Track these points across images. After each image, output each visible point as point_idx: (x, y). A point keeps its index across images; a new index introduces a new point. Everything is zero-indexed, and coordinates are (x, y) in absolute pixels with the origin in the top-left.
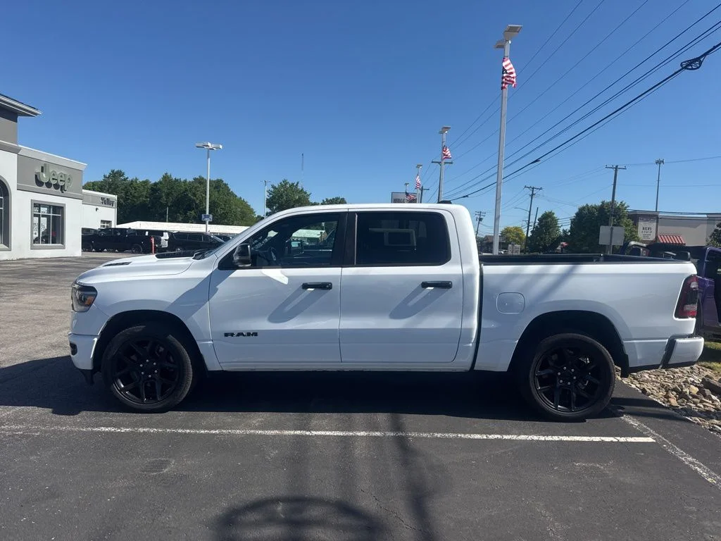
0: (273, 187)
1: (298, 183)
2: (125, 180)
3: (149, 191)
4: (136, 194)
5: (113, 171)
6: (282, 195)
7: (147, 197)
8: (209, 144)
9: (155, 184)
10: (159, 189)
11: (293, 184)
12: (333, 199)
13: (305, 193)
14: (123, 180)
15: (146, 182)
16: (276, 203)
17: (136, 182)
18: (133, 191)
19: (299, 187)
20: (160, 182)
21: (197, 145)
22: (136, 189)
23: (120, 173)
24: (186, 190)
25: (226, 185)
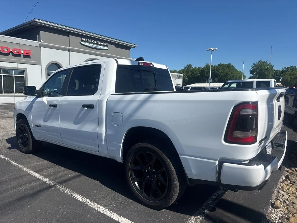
0: (254, 64)
1: (267, 61)
2: (192, 68)
3: (200, 71)
4: (195, 73)
5: (188, 65)
6: (258, 68)
7: (199, 74)
8: (212, 48)
9: (203, 68)
10: (204, 70)
11: (264, 62)
12: (289, 67)
13: (271, 65)
14: (191, 68)
15: (199, 68)
16: (255, 72)
17: (196, 68)
18: (194, 72)
19: (268, 63)
20: (205, 67)
21: (207, 49)
22: (195, 71)
23: (190, 65)
24: (215, 69)
25: (232, 65)
